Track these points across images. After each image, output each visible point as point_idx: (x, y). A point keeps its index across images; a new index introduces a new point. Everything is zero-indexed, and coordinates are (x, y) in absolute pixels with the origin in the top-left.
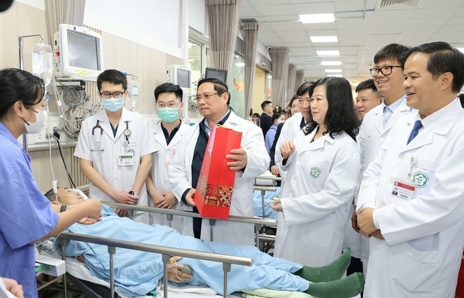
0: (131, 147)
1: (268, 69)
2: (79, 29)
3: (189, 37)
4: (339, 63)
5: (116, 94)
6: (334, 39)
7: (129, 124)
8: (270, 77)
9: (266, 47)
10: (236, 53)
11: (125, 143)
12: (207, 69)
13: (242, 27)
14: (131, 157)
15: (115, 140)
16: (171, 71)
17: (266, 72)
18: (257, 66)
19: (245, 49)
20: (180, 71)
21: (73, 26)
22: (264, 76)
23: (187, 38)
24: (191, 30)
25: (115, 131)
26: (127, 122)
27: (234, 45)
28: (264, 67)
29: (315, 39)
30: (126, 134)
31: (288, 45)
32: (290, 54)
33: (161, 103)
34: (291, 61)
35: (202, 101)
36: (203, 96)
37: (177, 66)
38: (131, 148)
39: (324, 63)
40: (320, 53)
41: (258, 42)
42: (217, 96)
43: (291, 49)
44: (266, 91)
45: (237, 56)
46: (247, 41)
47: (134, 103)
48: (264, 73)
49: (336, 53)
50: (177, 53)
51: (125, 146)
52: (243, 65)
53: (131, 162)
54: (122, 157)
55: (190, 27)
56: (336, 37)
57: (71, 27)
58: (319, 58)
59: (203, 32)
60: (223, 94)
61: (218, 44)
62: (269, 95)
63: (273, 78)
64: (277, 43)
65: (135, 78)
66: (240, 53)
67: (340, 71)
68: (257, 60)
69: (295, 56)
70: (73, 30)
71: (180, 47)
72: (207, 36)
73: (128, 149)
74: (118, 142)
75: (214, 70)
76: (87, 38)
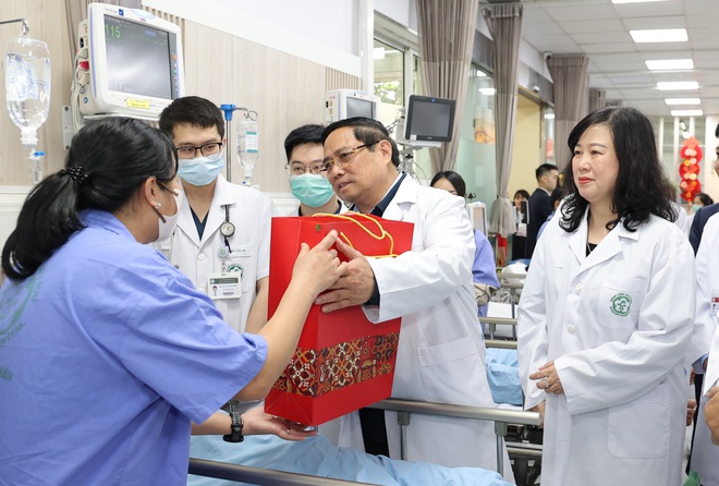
0: (235, 259)
1: (546, 99)
2: (131, 14)
3: (375, 32)
4: (693, 85)
5: (207, 146)
6: (679, 35)
7: (231, 210)
8: (550, 116)
9: (541, 54)
10: (476, 65)
11: (222, 252)
12: (413, 98)
13: (489, 13)
14: (236, 280)
15: (200, 244)
16: (335, 102)
17: (543, 105)
18: (521, 92)
19: (495, 59)
20: (352, 103)
21: (117, 8)
22: (538, 114)
23: (371, 35)
24: (379, 18)
25: (201, 227)
26: (227, 207)
27: (469, 49)
28: (537, 96)
29: (640, 36)
30: (225, 231)
31: (586, 49)
32: (590, 67)
33: (297, 165)
34: (595, 81)
35: (337, 169)
36: (336, 160)
37: (346, 92)
38: (235, 261)
39: (662, 86)
40: (654, 65)
41: (521, 41)
42: (366, 150)
43: (591, 57)
44: (543, 145)
45: (480, 74)
46: (499, 42)
47: (249, 168)
48: (538, 107)
49: (686, 64)
50: (351, 66)
51: (223, 257)
52: (491, 91)
53: (236, 290)
54: (217, 281)
55: (376, 13)
56: (684, 31)
57: (113, 10)
58: (652, 75)
59: (405, 22)
60: (379, 145)
61: (436, 46)
62: (551, 153)
63: (556, 119)
64: (563, 46)
65: (253, 115)
66: (485, 65)
67: (697, 101)
68: (522, 81)
69: (603, 72)
70: (117, 15)
71: (356, 52)
72: (414, 32)
73: (228, 263)
74: (209, 250)
75: (427, 100)
76: (148, 32)
